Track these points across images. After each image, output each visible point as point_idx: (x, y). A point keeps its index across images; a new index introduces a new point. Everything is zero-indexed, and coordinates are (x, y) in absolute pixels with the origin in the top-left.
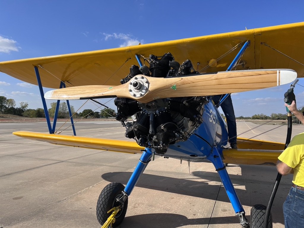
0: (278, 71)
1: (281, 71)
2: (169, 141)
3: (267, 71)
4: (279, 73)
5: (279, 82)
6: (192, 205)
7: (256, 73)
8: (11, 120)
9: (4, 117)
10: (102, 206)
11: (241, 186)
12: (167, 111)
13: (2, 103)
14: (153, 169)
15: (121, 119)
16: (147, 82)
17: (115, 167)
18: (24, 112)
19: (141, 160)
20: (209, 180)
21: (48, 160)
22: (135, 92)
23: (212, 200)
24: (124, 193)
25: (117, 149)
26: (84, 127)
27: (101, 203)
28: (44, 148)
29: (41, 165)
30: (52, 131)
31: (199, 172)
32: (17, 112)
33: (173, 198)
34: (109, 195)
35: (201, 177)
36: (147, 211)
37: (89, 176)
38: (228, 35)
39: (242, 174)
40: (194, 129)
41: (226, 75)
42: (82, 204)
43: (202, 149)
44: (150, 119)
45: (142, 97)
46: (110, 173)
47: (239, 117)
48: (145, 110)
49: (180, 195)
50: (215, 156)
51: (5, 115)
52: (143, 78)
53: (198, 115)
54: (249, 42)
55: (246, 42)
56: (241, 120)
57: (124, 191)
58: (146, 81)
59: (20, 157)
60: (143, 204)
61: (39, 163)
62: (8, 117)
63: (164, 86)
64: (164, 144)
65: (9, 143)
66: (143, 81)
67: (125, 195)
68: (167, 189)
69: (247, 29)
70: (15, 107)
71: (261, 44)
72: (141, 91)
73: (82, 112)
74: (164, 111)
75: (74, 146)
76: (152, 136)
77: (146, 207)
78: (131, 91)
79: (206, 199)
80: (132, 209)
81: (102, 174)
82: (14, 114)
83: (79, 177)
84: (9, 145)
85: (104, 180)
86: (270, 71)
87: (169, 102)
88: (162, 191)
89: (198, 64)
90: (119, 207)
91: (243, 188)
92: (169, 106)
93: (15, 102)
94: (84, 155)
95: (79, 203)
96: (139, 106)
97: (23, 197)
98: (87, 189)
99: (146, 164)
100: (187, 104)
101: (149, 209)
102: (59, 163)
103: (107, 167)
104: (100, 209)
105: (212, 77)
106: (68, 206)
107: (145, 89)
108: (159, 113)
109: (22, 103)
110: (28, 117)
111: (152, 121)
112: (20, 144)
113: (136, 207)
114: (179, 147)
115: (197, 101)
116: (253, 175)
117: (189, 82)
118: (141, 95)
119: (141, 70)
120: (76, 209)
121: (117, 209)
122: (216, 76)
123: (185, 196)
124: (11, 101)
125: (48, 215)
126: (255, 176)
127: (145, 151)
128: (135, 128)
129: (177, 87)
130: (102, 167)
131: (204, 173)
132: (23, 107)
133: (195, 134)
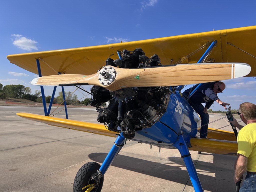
0: (232, 65)
1: (235, 65)
2: (135, 127)
3: (222, 65)
4: (234, 66)
5: (234, 75)
6: (163, 187)
7: (212, 66)
8: (26, 104)
9: (22, 101)
10: (78, 183)
11: (212, 173)
12: (134, 100)
13: (21, 90)
14: (134, 153)
15: (95, 105)
16: (115, 72)
17: (102, 148)
18: (38, 98)
19: (115, 143)
20: (182, 165)
21: (47, 138)
22: (103, 81)
23: (182, 184)
24: (99, 172)
25: (99, 132)
26: (83, 113)
27: (78, 179)
28: (46, 128)
29: (40, 142)
30: (47, 114)
31: (174, 158)
32: (32, 98)
33: (147, 180)
34: (85, 173)
35: (176, 162)
36: (121, 190)
37: (77, 155)
38: (197, 35)
39: (213, 162)
40: (158, 117)
41: (184, 68)
42: (66, 179)
43: (170, 136)
44: (119, 106)
45: (109, 85)
46: (97, 153)
47: (217, 111)
48: (115, 98)
49: (153, 177)
50: (181, 144)
51: (22, 100)
52: (111, 68)
53: (161, 104)
54: (216, 42)
55: (213, 42)
56: (219, 114)
57: (99, 171)
58: (113, 72)
59: (25, 135)
60: (119, 183)
61: (39, 141)
62: (24, 101)
63: (128, 76)
64: (129, 130)
65: (19, 123)
66: (111, 71)
67: (100, 174)
68: (143, 171)
69: (215, 30)
70: (31, 94)
71: (227, 44)
72: (109, 80)
73: (83, 101)
74: (132, 100)
75: (66, 128)
76: (120, 121)
77: (120, 187)
78: (100, 79)
79: (177, 183)
80: (108, 187)
81: (89, 154)
82: (30, 100)
83: (69, 155)
84: (19, 124)
85: (90, 159)
86: (225, 65)
87: (136, 91)
88: (138, 173)
89: (171, 61)
90: (94, 184)
91: (213, 175)
92: (136, 95)
93: (31, 90)
94: (77, 136)
95: (63, 178)
96: (110, 94)
97: (18, 169)
98: (73, 166)
99: (120, 147)
100: (151, 94)
101: (123, 189)
102: (55, 142)
103: (95, 148)
104: (76, 185)
105: (171, 69)
106: (53, 180)
107: (112, 78)
108: (127, 101)
109: (36, 91)
110: (40, 103)
111: (120, 108)
112: (28, 124)
113: (112, 186)
114: (146, 133)
115: (161, 91)
116: (224, 164)
117: (151, 73)
118: (109, 83)
119: (115, 62)
120: (60, 183)
121: (91, 186)
122: (175, 68)
123: (157, 178)
124: (28, 89)
125: (34, 187)
126: (225, 164)
127: (120, 135)
128: (105, 113)
129: (140, 77)
130: (90, 148)
131: (179, 159)
132: (37, 95)
133: (160, 122)
